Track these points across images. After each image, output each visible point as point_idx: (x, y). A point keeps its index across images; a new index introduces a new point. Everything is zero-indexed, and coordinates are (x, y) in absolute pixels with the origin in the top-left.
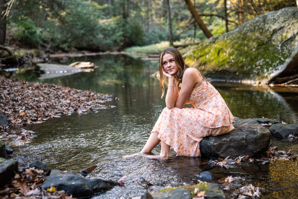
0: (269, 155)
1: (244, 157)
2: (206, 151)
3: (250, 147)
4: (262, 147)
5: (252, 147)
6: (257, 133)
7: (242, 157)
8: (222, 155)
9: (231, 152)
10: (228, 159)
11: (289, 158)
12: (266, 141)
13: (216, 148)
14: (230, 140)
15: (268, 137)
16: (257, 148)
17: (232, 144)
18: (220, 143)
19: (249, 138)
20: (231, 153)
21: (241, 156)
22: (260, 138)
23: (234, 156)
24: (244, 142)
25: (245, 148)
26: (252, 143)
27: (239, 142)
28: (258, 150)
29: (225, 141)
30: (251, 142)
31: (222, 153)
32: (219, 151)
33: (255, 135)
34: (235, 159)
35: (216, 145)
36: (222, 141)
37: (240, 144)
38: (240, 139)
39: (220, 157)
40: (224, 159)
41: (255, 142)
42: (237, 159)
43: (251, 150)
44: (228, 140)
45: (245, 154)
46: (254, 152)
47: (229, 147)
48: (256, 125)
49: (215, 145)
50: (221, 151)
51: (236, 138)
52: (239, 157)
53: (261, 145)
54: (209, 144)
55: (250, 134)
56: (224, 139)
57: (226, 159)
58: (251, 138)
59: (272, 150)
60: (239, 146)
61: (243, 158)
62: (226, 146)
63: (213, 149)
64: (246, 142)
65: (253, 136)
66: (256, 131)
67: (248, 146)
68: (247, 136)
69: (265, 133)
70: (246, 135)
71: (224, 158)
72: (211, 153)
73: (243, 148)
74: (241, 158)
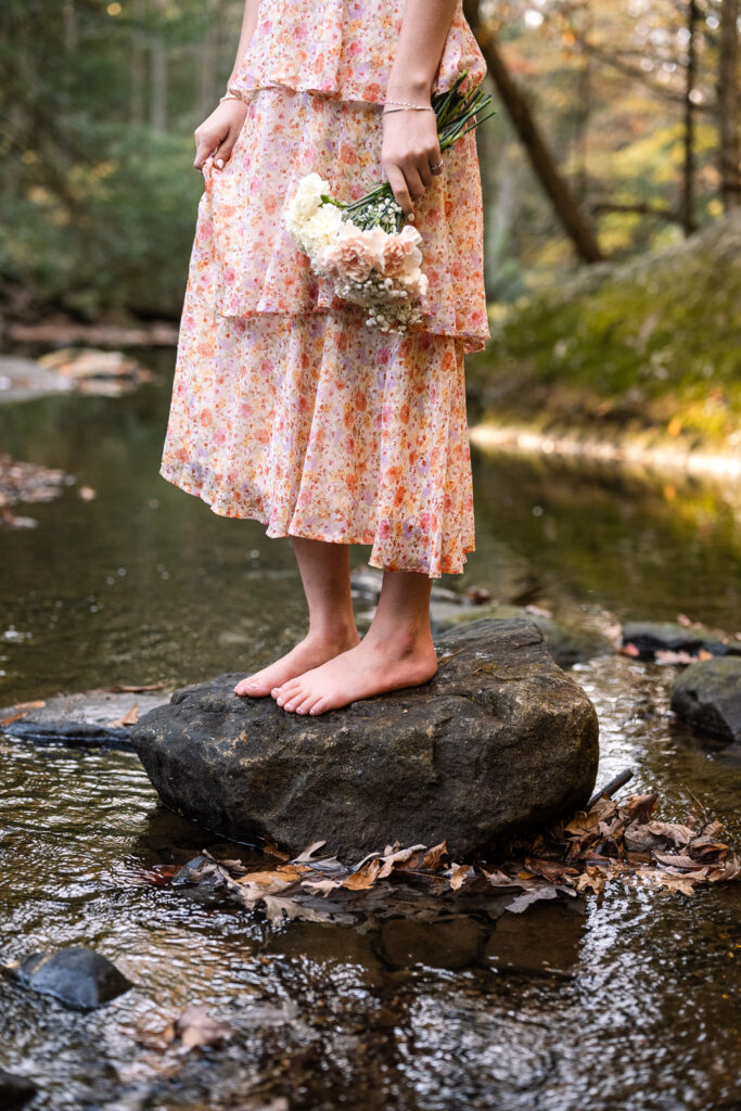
0: (584, 846)
1: (416, 852)
2: (201, 801)
3: (460, 795)
4: (534, 800)
5: (470, 793)
6: (511, 708)
7: (401, 849)
8: (282, 834)
9: (341, 815)
10: (312, 855)
11: (699, 875)
12: (560, 764)
13: (252, 786)
14: (339, 746)
15: (575, 736)
16: (500, 802)
17: (347, 769)
18: (275, 757)
19: (457, 736)
20: (340, 821)
21: (397, 844)
22: (522, 739)
23: (357, 841)
24: (424, 758)
25: (428, 798)
26: (470, 771)
27: (392, 758)
28: (504, 817)
29: (307, 747)
30: (465, 762)
31: (282, 819)
32: (268, 809)
33: (500, 719)
34: (356, 861)
35: (253, 768)
36: (290, 746)
37: (400, 770)
38: (401, 742)
39: (272, 841)
40: (291, 859)
41: (493, 766)
42: (370, 860)
43: (462, 816)
44: (329, 742)
45: (422, 833)
46: (481, 825)
47: (328, 786)
48: (526, 662)
49: (244, 770)
50: (281, 811)
51: (376, 733)
52: (388, 849)
53: (527, 788)
54: (211, 762)
55: (468, 711)
56: (303, 736)
57: (304, 857)
58: (470, 741)
59: (608, 821)
60: (390, 782)
61: (410, 859)
62: (310, 778)
63: (234, 794)
64: (435, 760)
65: (482, 726)
66: (505, 696)
67: (446, 784)
68: (445, 722)
69: (556, 712)
70: (443, 717)
71: (292, 852)
72: (223, 814)
73: (413, 795)
74: (391, 856)
